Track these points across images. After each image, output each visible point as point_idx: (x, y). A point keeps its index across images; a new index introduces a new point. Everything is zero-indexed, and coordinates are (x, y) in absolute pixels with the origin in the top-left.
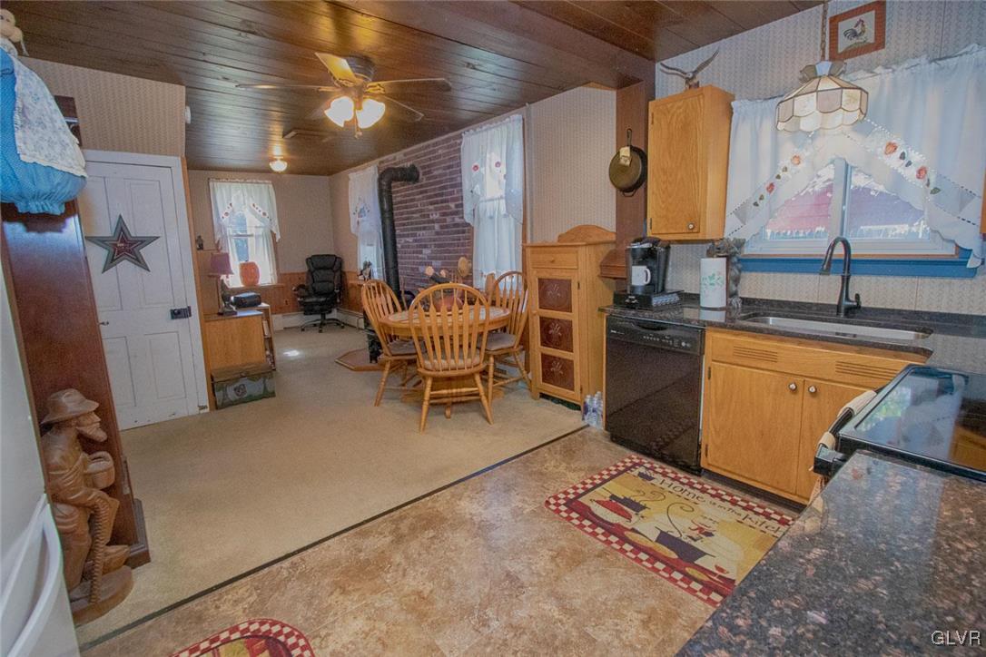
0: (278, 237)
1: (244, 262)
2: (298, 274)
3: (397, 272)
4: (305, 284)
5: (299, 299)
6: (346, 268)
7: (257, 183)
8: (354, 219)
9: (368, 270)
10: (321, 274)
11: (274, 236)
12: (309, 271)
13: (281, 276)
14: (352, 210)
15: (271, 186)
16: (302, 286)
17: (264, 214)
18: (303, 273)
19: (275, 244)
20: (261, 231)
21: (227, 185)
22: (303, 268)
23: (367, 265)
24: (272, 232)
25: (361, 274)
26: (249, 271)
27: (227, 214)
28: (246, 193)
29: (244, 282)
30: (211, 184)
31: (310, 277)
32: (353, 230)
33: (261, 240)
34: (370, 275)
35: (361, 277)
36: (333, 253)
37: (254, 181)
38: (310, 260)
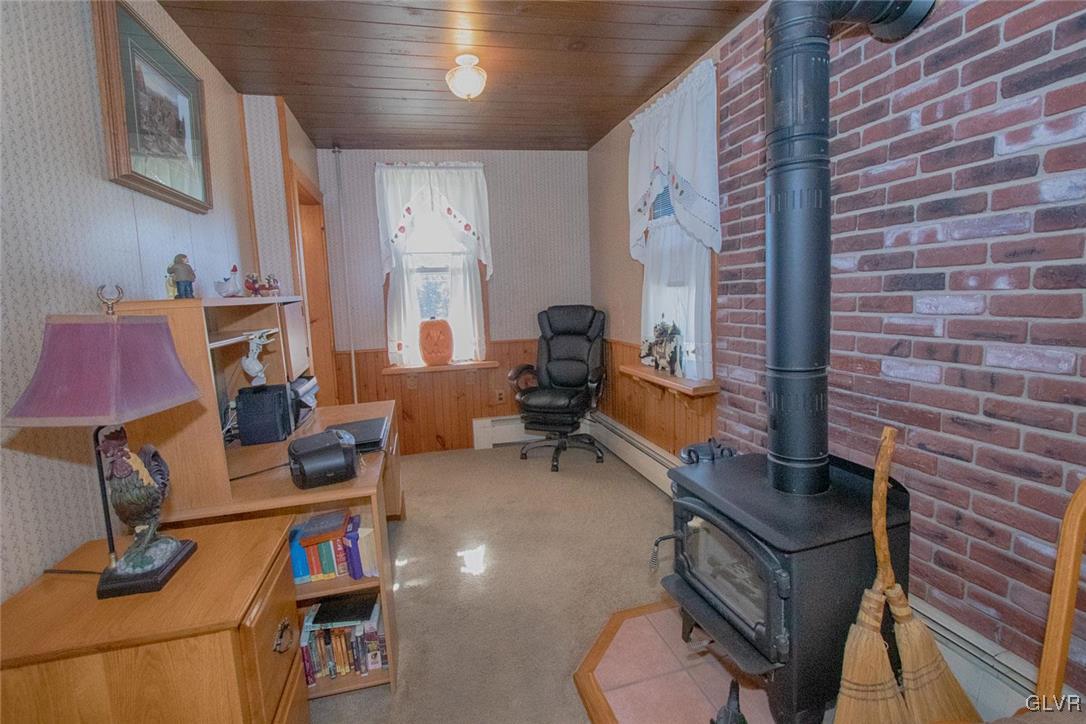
0: (490, 271)
1: (428, 319)
2: (524, 342)
3: (819, 386)
4: (534, 364)
5: (518, 397)
6: (613, 334)
7: (456, 168)
8: (638, 224)
9: (669, 349)
10: (563, 346)
11: (482, 267)
12: (543, 337)
13: (493, 348)
14: (634, 199)
15: (481, 172)
16: (529, 368)
17: (467, 227)
18: (532, 341)
19: (484, 285)
20: (459, 262)
21: (404, 172)
22: (532, 332)
23: (667, 334)
24: (480, 261)
25: (648, 355)
26: (436, 336)
27: (402, 229)
28: (436, 189)
29: (426, 359)
30: (377, 174)
31: (545, 350)
32: (635, 253)
33: (461, 277)
34: (672, 362)
35: (648, 361)
36: (589, 303)
37: (452, 164)
38: (546, 317)
